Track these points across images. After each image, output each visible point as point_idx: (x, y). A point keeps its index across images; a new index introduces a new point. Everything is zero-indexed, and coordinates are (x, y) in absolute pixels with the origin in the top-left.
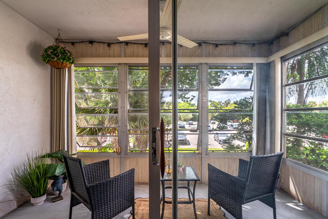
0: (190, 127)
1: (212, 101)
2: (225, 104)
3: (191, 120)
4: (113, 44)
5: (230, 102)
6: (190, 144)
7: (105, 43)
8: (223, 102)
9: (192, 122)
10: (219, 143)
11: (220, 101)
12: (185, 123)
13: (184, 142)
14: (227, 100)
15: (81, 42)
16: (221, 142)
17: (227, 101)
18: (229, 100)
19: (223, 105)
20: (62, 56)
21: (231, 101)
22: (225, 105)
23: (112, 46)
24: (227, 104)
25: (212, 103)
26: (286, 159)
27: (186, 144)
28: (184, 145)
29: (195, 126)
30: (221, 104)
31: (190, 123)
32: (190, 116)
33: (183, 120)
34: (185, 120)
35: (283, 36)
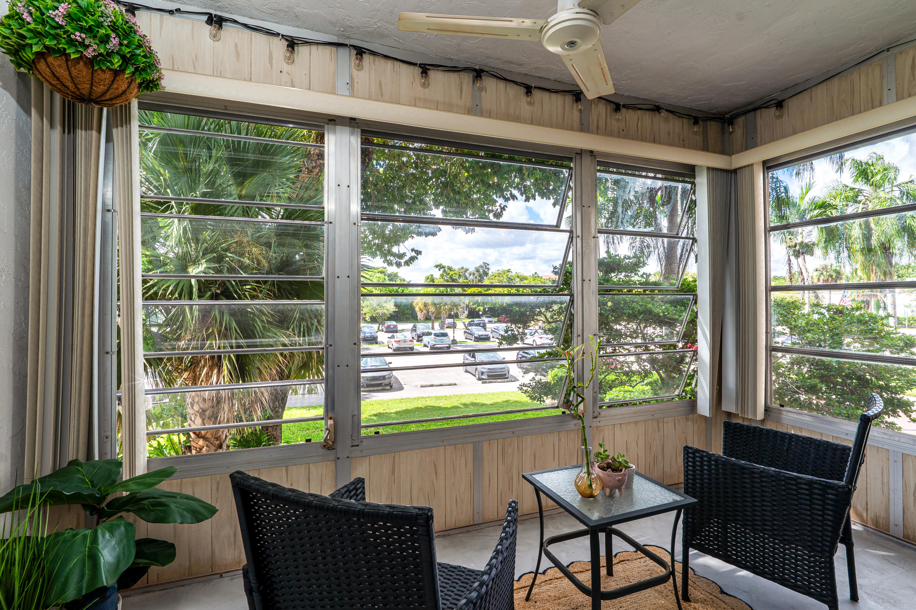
0: (393, 340)
1: (444, 267)
2: (477, 274)
3: (393, 317)
4: (307, 42)
5: (488, 269)
6: (401, 388)
7: (278, 34)
8: (472, 269)
9: (394, 323)
10: (479, 379)
11: (462, 268)
12: (375, 326)
13: (386, 382)
14: (482, 264)
15: (171, 12)
16: (483, 377)
17: (481, 266)
18: (486, 265)
19: (472, 277)
20: (121, 44)
21: (490, 267)
22: (476, 278)
23: (302, 51)
24: (480, 276)
25: (445, 271)
26: (782, 408)
27: (391, 387)
28: (384, 390)
29: (405, 333)
30: (467, 275)
31: (389, 327)
32: (389, 308)
33: (367, 319)
34: (374, 320)
35: (766, 107)
